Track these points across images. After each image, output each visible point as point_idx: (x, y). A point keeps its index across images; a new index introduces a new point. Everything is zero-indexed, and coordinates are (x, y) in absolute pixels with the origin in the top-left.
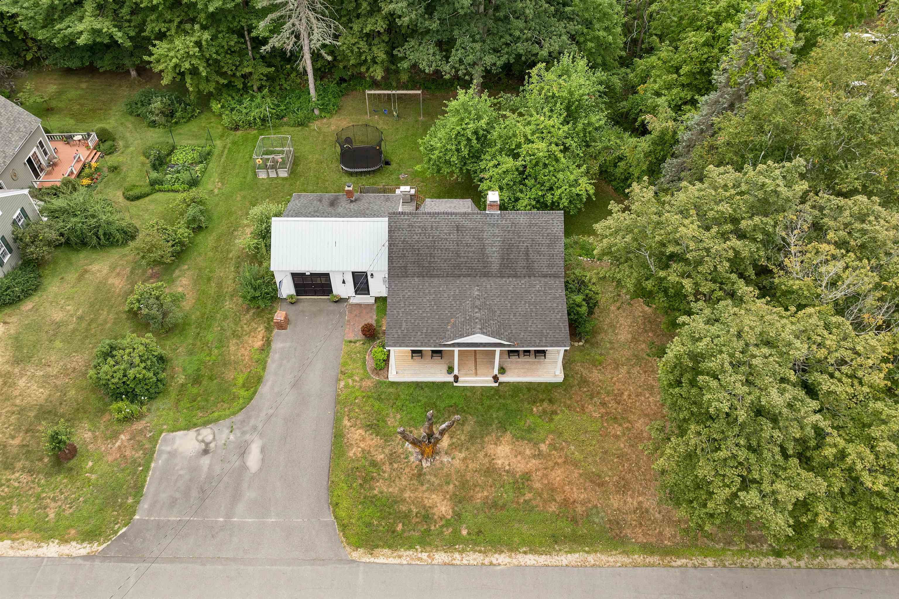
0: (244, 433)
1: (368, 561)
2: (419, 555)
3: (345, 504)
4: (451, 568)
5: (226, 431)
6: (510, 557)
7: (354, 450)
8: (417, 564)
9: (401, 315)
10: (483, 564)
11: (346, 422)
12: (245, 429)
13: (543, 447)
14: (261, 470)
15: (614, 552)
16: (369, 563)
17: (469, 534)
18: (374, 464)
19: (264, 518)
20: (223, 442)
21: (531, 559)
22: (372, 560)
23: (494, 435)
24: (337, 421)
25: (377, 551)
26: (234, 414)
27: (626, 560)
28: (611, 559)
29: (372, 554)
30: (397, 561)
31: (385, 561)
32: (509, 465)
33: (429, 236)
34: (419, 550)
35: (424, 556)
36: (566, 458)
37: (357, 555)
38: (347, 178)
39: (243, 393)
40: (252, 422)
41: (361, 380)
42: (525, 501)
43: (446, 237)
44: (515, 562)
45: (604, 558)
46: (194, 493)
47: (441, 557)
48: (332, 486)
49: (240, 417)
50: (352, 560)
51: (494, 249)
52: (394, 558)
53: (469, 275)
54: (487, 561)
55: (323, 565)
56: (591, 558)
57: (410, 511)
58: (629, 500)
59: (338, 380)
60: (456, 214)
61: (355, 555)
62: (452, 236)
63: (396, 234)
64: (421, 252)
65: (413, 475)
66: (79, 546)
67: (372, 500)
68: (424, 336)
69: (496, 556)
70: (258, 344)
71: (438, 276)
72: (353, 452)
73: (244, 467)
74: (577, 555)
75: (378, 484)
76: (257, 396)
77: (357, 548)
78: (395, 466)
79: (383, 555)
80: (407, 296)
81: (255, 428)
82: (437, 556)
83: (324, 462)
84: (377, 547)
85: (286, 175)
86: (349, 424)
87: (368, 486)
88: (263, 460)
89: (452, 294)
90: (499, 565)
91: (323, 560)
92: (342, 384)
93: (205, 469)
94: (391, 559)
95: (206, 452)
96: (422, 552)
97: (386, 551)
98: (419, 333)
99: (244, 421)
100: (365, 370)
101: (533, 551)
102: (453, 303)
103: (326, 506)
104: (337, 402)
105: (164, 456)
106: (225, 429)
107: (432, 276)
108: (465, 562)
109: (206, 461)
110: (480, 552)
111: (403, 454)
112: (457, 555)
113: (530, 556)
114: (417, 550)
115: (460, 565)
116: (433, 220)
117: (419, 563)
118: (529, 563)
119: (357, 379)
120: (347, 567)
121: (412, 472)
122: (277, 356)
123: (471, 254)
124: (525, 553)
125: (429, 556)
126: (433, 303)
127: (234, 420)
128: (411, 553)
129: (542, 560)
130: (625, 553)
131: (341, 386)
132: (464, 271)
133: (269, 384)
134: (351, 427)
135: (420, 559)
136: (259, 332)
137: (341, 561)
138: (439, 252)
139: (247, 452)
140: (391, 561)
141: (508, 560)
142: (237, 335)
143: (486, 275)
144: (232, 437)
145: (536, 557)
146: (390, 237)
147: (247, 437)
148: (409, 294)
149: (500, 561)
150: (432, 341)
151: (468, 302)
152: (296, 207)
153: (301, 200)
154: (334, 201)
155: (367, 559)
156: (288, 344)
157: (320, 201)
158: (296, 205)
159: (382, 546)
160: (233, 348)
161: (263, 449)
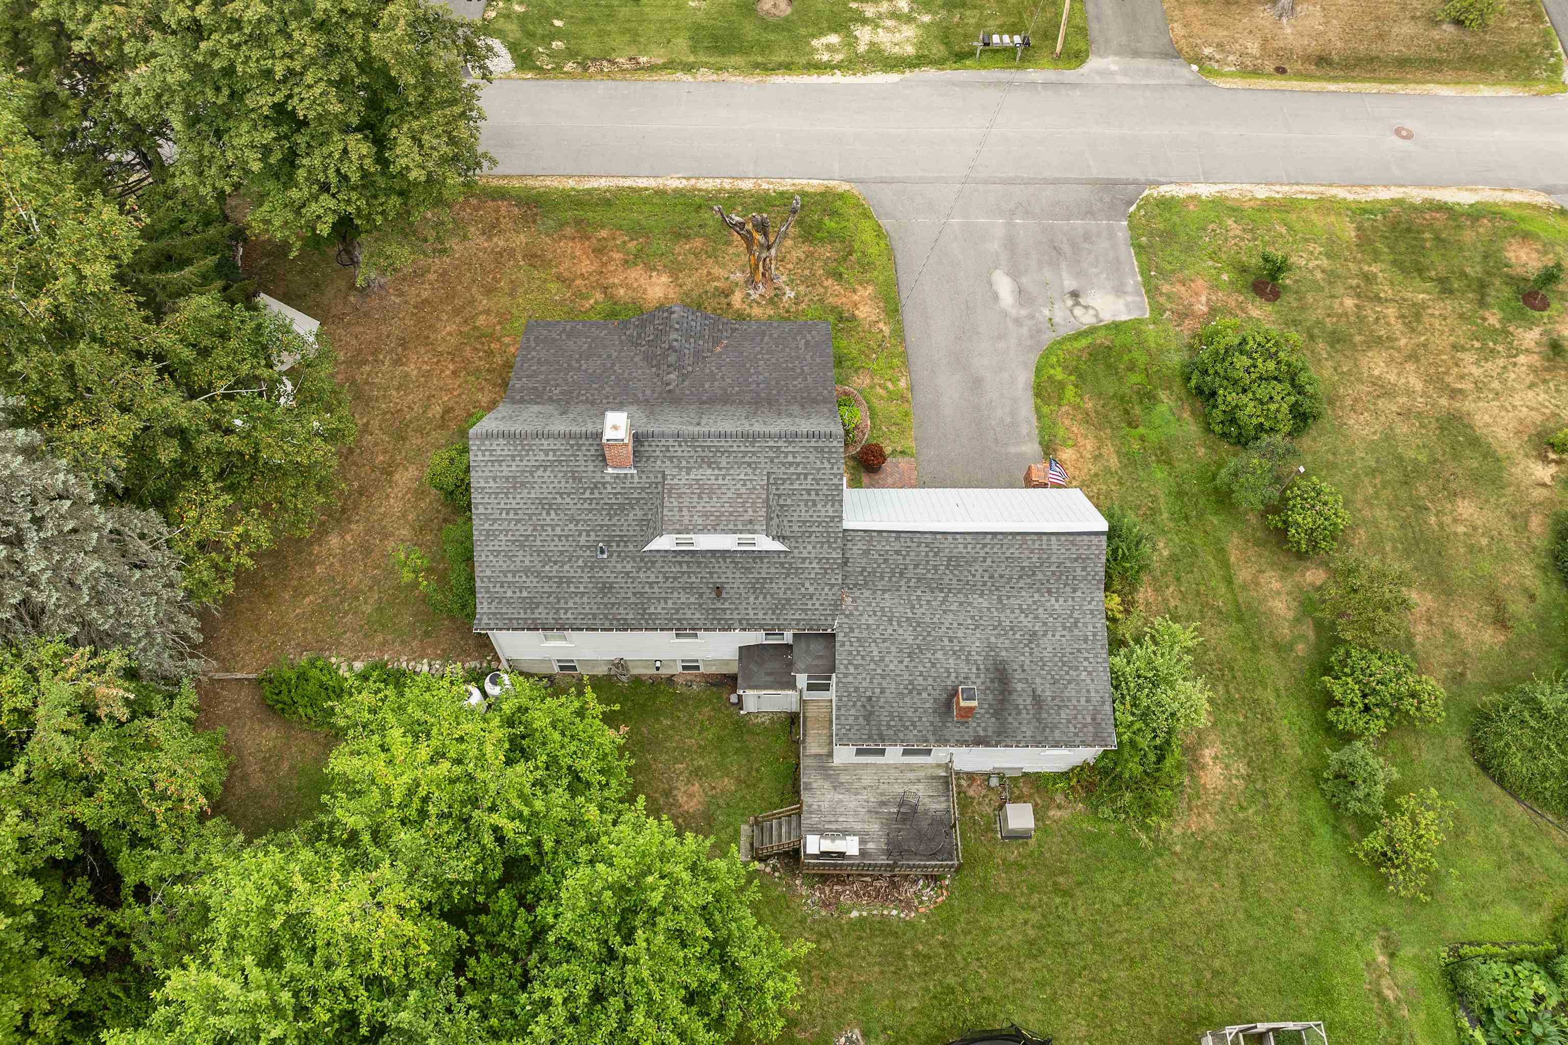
0: (1031, 317)
2: (771, 187)
3: (869, 236)
4: (733, 176)
5: (1057, 319)
6: (665, 186)
7: (867, 293)
8: (773, 179)
10: (698, 179)
11: (886, 329)
12: (1031, 323)
13: (599, 296)
14: (989, 274)
15: (542, 190)
16: (829, 180)
18: (836, 276)
19: (967, 223)
20: (1056, 306)
21: (642, 183)
22: (826, 182)
24: (899, 331)
25: (823, 189)
26: (1058, 343)
27: (531, 182)
29: (827, 188)
30: (797, 181)
31: (811, 181)
32: (651, 277)
34: (771, 192)
35: (765, 186)
36: (569, 285)
37: (844, 187)
39: (1057, 374)
40: (1025, 331)
41: (871, 388)
44: (660, 181)
45: (556, 184)
46: (1066, 248)
47: (745, 185)
48: (890, 252)
49: (1048, 337)
50: (849, 182)
52: (800, 185)
54: (693, 181)
55: (881, 178)
56: (571, 183)
58: (501, 243)
59: (911, 388)
61: (846, 187)
65: (783, 261)
66: (1174, 193)
67: (832, 238)
69: (681, 186)
72: (868, 291)
73: (1014, 274)
75: (828, 255)
76: (1033, 368)
77: (843, 194)
78: (807, 272)
79: (814, 187)
81: (1018, 322)
82: (751, 186)
83: (905, 279)
84: (822, 194)
86: (881, 325)
87: (841, 253)
88: (990, 284)
90: (679, 178)
91: (882, 182)
92: (903, 383)
93: (1065, 275)
95: (1075, 295)
96: (769, 190)
97: (810, 190)
99: (1037, 333)
100: (870, 403)
101: (637, 190)
103: (891, 234)
104: (905, 355)
105: (1129, 289)
106: (1063, 323)
108: (718, 181)
109: (1070, 284)
110: (700, 190)
111: (797, 285)
112: (727, 187)
113: (641, 185)
114: (774, 192)
115: (723, 178)
117: (771, 180)
118: (645, 180)
119: (879, 390)
120: (853, 176)
122: (1024, 429)
124: (646, 189)
125: (759, 186)
126: (752, 371)
127: (1053, 334)
128: (780, 189)
129: (628, 183)
131: (903, 380)
133: (1021, 385)
134: (877, 322)
135: (770, 183)
137: (862, 182)
139: (1016, 293)
140: (805, 182)
141: (668, 183)
142: (1112, 476)
144: (1047, 312)
145: (634, 185)
147: (1023, 313)
149: (678, 182)
151: (690, 369)
152: (1086, 659)
153: (1083, 700)
154: (1002, 701)
155: (831, 183)
156: (1012, 450)
157: (1038, 701)
158: (1090, 673)
159: (815, 194)
160: (1109, 450)
161: (996, 297)
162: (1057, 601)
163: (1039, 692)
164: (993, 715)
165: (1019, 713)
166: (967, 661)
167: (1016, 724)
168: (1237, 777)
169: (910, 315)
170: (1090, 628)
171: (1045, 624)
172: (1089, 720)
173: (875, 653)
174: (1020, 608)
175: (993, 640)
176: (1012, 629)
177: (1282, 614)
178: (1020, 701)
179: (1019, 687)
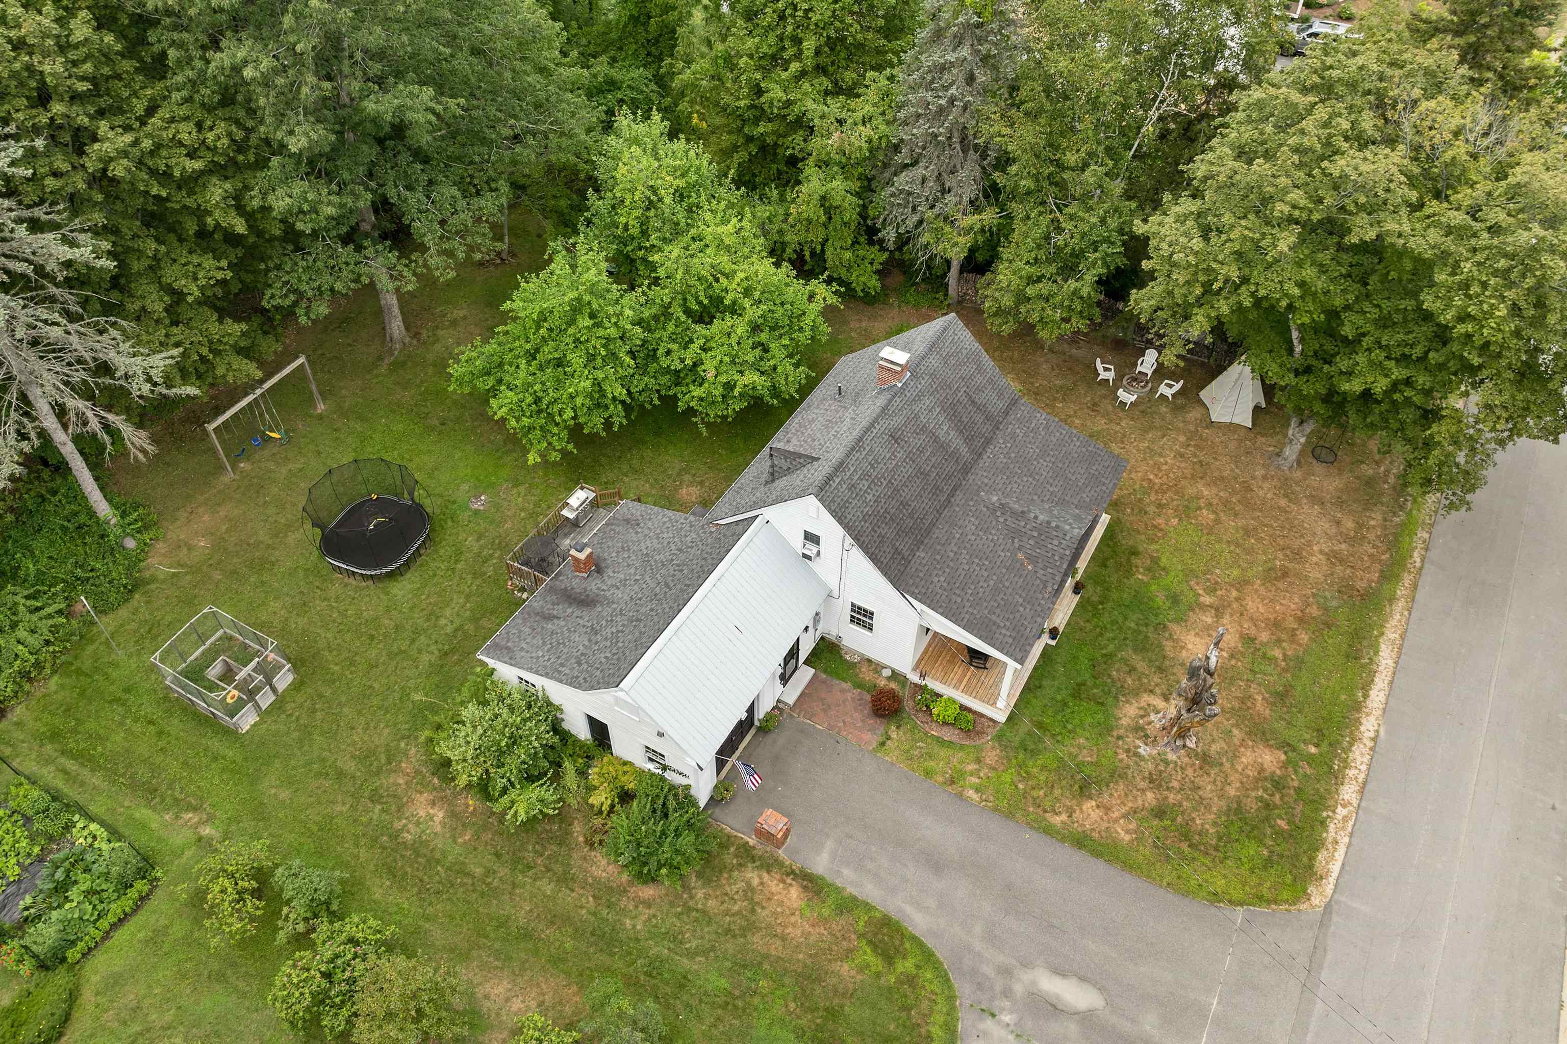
0: (1007, 993)
1: (1332, 886)
2: (1339, 817)
3: (1218, 883)
4: (1368, 787)
5: (988, 1024)
6: (1368, 715)
7: (1119, 830)
8: (1354, 825)
9: (975, 612)
10: (1371, 749)
11: (1057, 820)
12: (998, 987)
13: (1207, 600)
14: (1101, 989)
16: (1336, 886)
17: (1317, 745)
18: (1160, 813)
19: (1207, 1016)
20: (1010, 1038)
21: (1377, 696)
22: (1332, 880)
23: (1164, 643)
24: (1048, 831)
25: (1318, 870)
26: (951, 998)
27: (1400, 605)
28: (1398, 617)
29: (1321, 878)
30: (1341, 848)
31: (1338, 863)
33: (879, 479)
34: (1330, 813)
35: (1341, 812)
36: (1232, 586)
37: (1317, 899)
38: (399, 585)
39: (906, 966)
40: (988, 970)
41: (978, 761)
42: (1284, 660)
43: (894, 463)
44: (1376, 713)
45: (1393, 623)
47: (1348, 792)
48: (1178, 888)
49: (964, 990)
50: (1325, 908)
51: (945, 428)
52: (1335, 850)
53: (955, 489)
54: (1368, 743)
55: (1325, 950)
56: (1391, 635)
57: (1260, 799)
58: (1314, 559)
59: (960, 796)
60: (876, 420)
61: (1317, 901)
62: (899, 456)
63: (849, 517)
64: (892, 511)
65: (1201, 768)
67: (1227, 840)
68: (1029, 607)
69: (1362, 728)
70: (794, 894)
71: (933, 524)
72: (1123, 833)
73: (1086, 1018)
74: (1383, 646)
75: (1198, 822)
76: (930, 943)
77: (1304, 891)
78: (1174, 784)
79: (1327, 863)
80: (945, 585)
81: (1006, 972)
82: (1346, 797)
83: (1129, 881)
84: (1311, 867)
85: (290, 678)
86: (1064, 817)
87: (1197, 837)
88: (1083, 979)
89: (974, 528)
90: (1377, 731)
91: (1315, 947)
92: (971, 794)
94: (1336, 854)
96: (1334, 812)
97: (1321, 856)
98: (1021, 609)
99: (979, 984)
100: (962, 747)
101: (1366, 688)
102: (990, 537)
103: (1213, 910)
104: (1010, 815)
106: (982, 1026)
107: (928, 532)
108: (1363, 768)
110: (1351, 744)
111: (1157, 765)
112: (1351, 773)
113: (1372, 694)
114: (1328, 817)
115: (1367, 775)
116: (864, 453)
117: (1351, 823)
118: (1382, 700)
119: (972, 767)
120: (1335, 919)
121: (1197, 767)
122: (848, 874)
123: (933, 460)
124: (1366, 696)
125: (1344, 806)
126: (977, 561)
127: (968, 1003)
128: (1332, 825)
129: (1380, 684)
130: (1392, 600)
131: (975, 797)
132: (947, 489)
133: (909, 909)
134: (1070, 816)
135: (1345, 819)
136: (762, 884)
137: (1322, 923)
138: (906, 490)
139: (1054, 1001)
140: (1340, 855)
141: (1372, 719)
142: (743, 929)
143: (966, 470)
144: (1007, 1018)
145: (1375, 688)
146: (847, 527)
147: (1019, 989)
148: (942, 579)
149: (1371, 728)
150: (1043, 602)
151: (1001, 520)
152: (549, 660)
153: (524, 646)
154: (569, 597)
155: (1329, 887)
156: (829, 845)
157: (550, 618)
158: (538, 657)
159: (1312, 859)
160: (776, 948)
161: (1059, 972)
162: (606, 657)
163: (555, 621)
164: (566, 589)
165: (553, 604)
166: (612, 586)
167: (548, 599)
168: (405, 825)
169: (1066, 854)
170: (567, 671)
171: (596, 643)
172: (509, 644)
173: (665, 535)
174: (622, 632)
175: (615, 606)
176: (612, 621)
177: (488, 986)
178: (561, 607)
179: (569, 611)
